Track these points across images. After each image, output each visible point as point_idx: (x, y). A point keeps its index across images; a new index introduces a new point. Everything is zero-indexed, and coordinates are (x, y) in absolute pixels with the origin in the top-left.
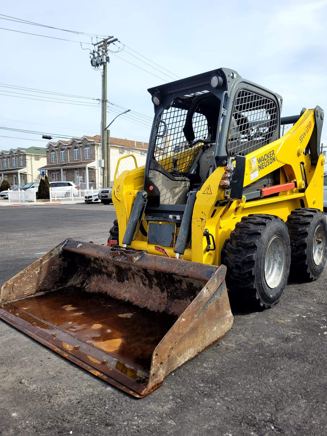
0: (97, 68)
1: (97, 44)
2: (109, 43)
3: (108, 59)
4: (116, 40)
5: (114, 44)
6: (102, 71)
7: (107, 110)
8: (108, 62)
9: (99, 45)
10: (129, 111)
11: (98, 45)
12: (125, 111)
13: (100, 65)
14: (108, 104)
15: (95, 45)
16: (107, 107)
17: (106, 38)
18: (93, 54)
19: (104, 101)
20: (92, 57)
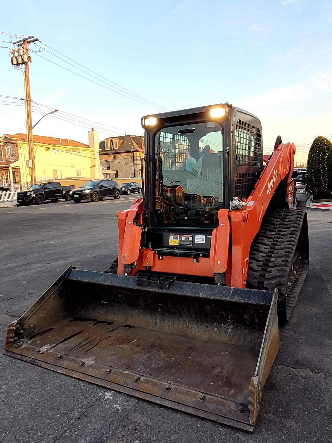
0: (18, 67)
1: (17, 42)
2: (29, 42)
3: (29, 59)
4: (37, 40)
5: (35, 44)
6: (23, 70)
7: (32, 110)
8: (29, 62)
9: (19, 43)
10: (56, 111)
11: (17, 44)
12: (51, 111)
13: (21, 64)
14: (32, 104)
15: (14, 44)
16: (32, 107)
17: (26, 38)
18: (13, 54)
19: (28, 100)
20: (12, 56)
